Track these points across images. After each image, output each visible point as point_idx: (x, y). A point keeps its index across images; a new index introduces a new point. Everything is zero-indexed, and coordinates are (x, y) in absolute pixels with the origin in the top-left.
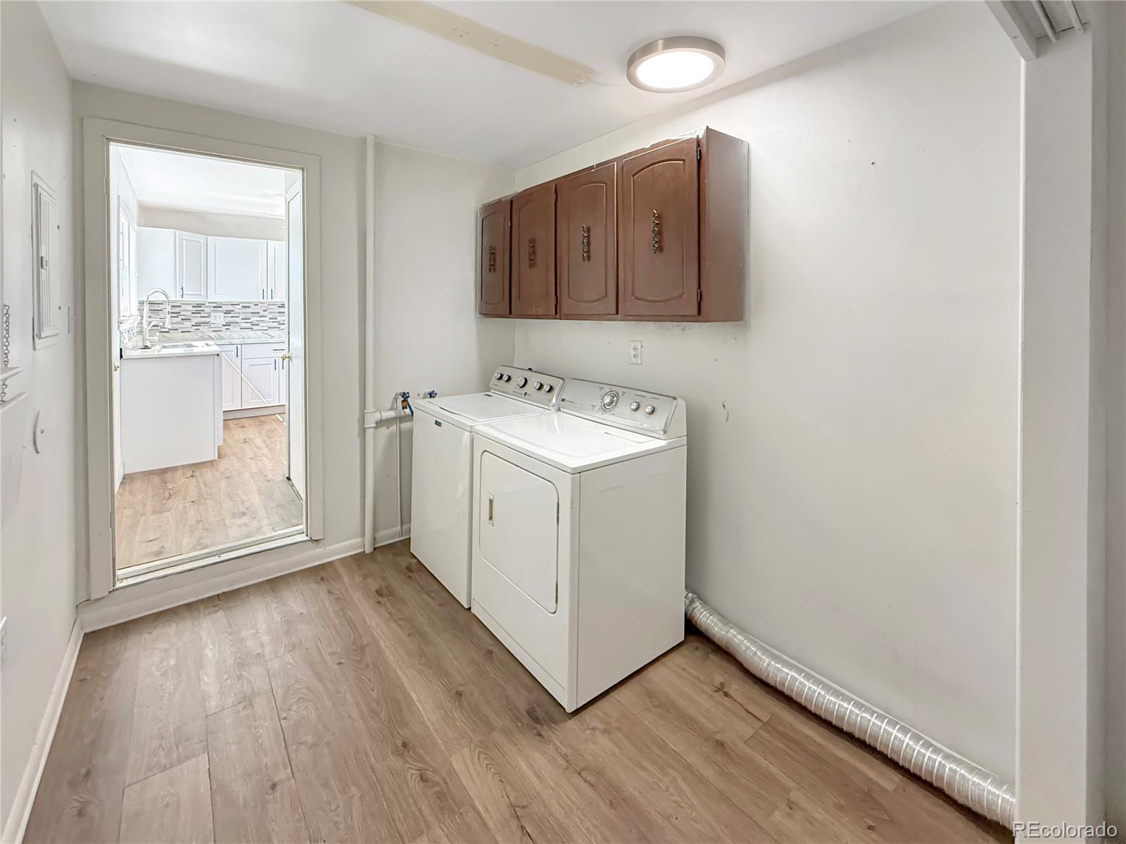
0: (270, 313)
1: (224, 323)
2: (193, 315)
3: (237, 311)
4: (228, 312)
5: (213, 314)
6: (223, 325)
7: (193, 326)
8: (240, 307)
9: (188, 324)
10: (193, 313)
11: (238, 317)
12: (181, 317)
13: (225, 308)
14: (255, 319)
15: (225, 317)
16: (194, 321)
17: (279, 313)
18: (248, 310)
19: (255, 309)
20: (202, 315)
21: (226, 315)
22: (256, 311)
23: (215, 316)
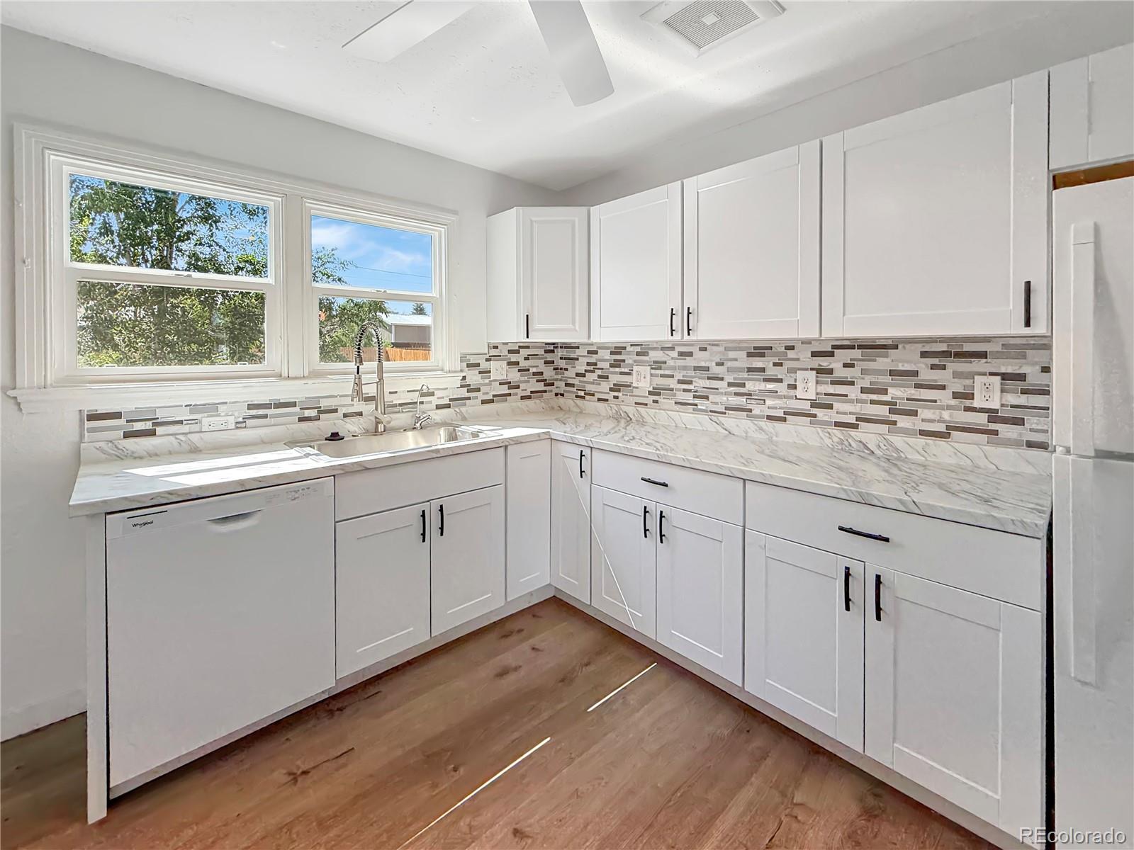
0: (729, 370)
1: (651, 389)
2: (612, 369)
3: (671, 363)
4: (658, 365)
5: (635, 368)
6: (650, 393)
7: (611, 389)
8: (674, 354)
9: (605, 386)
10: (612, 366)
11: (672, 376)
12: (599, 372)
13: (655, 355)
14: (700, 383)
15: (652, 375)
16: (615, 379)
17: (750, 370)
18: (689, 362)
19: (701, 359)
20: (623, 370)
21: (653, 371)
22: (703, 364)
23: (639, 373)
